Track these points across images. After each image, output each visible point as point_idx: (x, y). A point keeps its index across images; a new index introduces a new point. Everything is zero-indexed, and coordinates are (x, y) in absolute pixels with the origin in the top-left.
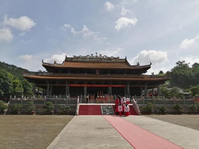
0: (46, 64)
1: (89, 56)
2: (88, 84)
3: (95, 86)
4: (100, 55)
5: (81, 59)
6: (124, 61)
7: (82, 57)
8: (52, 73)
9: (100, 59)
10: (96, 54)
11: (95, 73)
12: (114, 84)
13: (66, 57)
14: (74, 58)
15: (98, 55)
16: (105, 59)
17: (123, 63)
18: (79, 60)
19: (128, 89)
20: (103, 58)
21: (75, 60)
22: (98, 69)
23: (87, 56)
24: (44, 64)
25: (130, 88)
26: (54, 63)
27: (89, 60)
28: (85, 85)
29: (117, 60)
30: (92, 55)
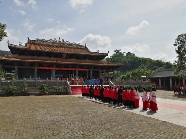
0: (11, 46)
1: (52, 40)
2: (56, 67)
3: (63, 69)
4: (63, 40)
5: (44, 43)
6: (84, 47)
7: (45, 40)
8: (18, 55)
9: (62, 44)
10: (59, 38)
11: (62, 57)
12: (79, 68)
13: (28, 39)
14: (37, 41)
15: (61, 40)
16: (67, 44)
17: (83, 49)
18: (42, 43)
19: (91, 72)
20: (66, 44)
21: (37, 43)
22: (64, 54)
23: (51, 39)
24: (10, 45)
25: (93, 71)
26: (20, 45)
27: (52, 44)
28: (54, 68)
29: (79, 46)
30: (55, 39)
